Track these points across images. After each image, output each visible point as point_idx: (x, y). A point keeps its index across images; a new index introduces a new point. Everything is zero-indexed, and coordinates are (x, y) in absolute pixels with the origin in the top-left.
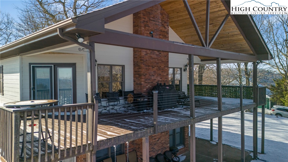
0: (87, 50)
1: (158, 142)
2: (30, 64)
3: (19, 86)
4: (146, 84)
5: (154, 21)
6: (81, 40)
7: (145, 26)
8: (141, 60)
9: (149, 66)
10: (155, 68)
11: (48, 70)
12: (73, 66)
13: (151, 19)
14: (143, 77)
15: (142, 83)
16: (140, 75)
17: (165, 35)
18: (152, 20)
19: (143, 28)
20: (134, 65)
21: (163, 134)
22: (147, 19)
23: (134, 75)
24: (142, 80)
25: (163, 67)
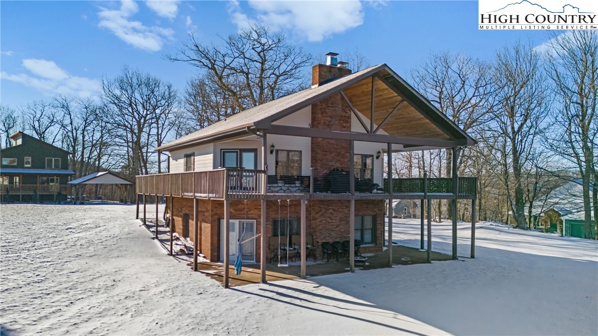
0: (262, 138)
1: (336, 229)
2: (221, 150)
3: (212, 161)
4: (322, 169)
5: (333, 107)
6: (258, 133)
7: (322, 113)
8: (318, 146)
9: (326, 151)
10: (334, 153)
11: (235, 154)
12: (255, 151)
13: (330, 105)
14: (319, 162)
15: (318, 168)
16: (316, 160)
17: (347, 120)
18: (330, 107)
19: (320, 115)
20: (312, 150)
21: (342, 222)
22: (324, 106)
23: (312, 160)
24: (318, 165)
25: (344, 153)
